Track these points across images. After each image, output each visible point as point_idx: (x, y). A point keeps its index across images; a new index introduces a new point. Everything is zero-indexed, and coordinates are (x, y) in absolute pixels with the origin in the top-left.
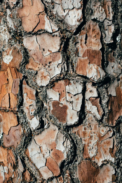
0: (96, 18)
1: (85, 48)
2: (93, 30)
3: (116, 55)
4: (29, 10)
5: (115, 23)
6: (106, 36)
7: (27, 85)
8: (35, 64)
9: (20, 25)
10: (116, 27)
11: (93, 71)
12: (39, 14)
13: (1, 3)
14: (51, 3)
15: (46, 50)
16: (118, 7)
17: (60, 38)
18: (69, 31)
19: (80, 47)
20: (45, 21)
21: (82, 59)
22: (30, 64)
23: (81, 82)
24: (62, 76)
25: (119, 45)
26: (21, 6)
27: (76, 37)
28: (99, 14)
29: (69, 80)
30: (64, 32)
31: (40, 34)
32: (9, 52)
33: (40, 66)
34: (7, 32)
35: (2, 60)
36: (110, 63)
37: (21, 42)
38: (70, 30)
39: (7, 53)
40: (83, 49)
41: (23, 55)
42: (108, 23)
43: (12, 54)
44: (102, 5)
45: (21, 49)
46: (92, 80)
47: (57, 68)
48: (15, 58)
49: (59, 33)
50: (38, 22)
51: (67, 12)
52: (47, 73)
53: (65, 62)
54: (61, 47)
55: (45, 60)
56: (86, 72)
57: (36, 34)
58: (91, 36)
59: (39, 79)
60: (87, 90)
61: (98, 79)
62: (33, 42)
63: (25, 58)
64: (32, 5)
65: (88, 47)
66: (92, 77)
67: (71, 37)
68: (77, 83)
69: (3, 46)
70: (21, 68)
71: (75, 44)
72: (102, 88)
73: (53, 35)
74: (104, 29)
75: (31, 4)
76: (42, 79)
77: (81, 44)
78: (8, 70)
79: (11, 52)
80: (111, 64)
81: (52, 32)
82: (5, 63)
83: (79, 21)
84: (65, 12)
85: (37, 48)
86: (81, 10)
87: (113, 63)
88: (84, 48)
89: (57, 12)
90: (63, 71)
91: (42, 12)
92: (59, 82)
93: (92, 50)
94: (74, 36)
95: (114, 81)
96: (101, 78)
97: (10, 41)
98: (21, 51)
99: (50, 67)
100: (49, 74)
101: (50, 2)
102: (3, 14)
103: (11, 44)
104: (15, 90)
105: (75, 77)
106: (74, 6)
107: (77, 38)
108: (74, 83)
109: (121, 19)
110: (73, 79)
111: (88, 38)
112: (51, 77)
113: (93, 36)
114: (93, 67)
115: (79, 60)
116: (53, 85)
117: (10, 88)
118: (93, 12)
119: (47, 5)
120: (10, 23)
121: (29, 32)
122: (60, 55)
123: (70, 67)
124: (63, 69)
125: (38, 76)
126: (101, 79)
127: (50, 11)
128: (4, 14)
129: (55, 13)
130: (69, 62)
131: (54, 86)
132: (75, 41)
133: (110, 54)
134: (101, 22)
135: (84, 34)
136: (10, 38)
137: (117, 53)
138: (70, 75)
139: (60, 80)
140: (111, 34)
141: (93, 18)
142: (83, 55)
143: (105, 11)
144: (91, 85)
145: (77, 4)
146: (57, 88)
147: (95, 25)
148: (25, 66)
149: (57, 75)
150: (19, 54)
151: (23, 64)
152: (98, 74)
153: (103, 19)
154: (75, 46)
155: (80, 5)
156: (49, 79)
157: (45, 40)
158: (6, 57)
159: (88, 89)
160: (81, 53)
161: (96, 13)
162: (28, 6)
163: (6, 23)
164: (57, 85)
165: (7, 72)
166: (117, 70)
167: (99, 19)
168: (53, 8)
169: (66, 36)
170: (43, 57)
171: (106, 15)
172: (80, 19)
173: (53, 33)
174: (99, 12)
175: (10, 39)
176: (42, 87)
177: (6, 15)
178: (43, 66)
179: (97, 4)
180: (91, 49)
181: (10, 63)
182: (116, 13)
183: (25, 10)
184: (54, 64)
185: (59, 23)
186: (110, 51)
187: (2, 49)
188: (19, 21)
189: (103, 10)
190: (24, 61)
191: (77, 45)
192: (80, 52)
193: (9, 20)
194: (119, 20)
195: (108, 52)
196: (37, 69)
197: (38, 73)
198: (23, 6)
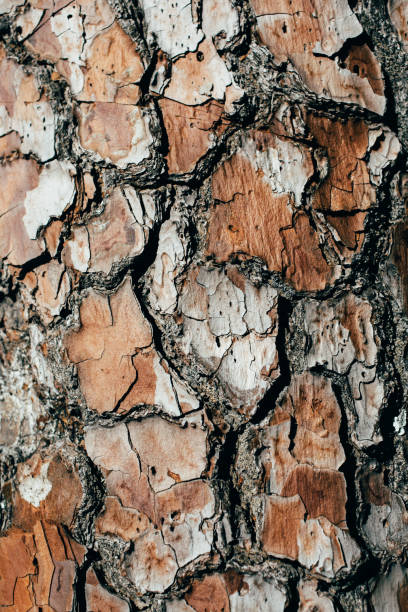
0: (322, 364)
1: (292, 466)
2: (316, 404)
3: (393, 480)
4: (101, 340)
5: (386, 374)
6: (357, 421)
7: (99, 587)
8: (125, 517)
9: (75, 387)
10: (390, 388)
11: (319, 542)
12: (137, 354)
13: (12, 302)
14: (174, 318)
15: (161, 473)
16: (393, 317)
17: (206, 435)
18: (235, 409)
19: (273, 461)
20: (154, 377)
21: (282, 502)
22: (109, 515)
23: (280, 582)
24: (217, 561)
25: (403, 444)
26: (77, 325)
27: (260, 430)
28: (332, 347)
29: (241, 574)
30: (219, 412)
31: (140, 419)
32: (38, 466)
33: (142, 525)
34: (31, 393)
35: (17, 490)
36: (374, 509)
37: (76, 434)
38: (238, 407)
39: (32, 470)
40: (283, 469)
41: (84, 483)
42: (363, 374)
43: (48, 475)
44: (342, 316)
45: (78, 464)
46: (317, 573)
47: (200, 533)
48: (59, 488)
49: (203, 416)
50: (133, 381)
51: (225, 344)
52: (165, 550)
53: (226, 515)
54: (209, 464)
55: (157, 505)
56: (297, 547)
57: (125, 418)
58: (309, 424)
59: (140, 566)
60: (302, 606)
61: (337, 569)
62: (115, 446)
63: (91, 493)
64: (113, 324)
65: (299, 462)
66: (317, 565)
67: (243, 427)
68: (267, 585)
69: (18, 438)
70: (80, 526)
71: (258, 453)
72: (353, 594)
73: (183, 423)
74: (351, 396)
75: (109, 320)
76: (150, 568)
77: (277, 454)
78: (38, 528)
79: (44, 468)
80: (379, 512)
81: (178, 414)
82: (26, 502)
83: (267, 375)
84: (219, 345)
85: (133, 465)
86: (274, 339)
87: (384, 507)
88: (285, 466)
89: (195, 345)
90: (219, 544)
91: (146, 348)
92: (208, 579)
93: (314, 473)
94: (252, 426)
95: (390, 571)
96: (346, 566)
97: (42, 424)
98: (77, 470)
99: (177, 528)
100: (173, 554)
101: (170, 311)
102: (17, 338)
103: (46, 436)
104: (62, 597)
105: (261, 564)
106: (251, 327)
107: (263, 435)
108: (256, 583)
109: (405, 357)
110: (255, 573)
111: (300, 432)
112: (182, 564)
113: (314, 424)
114: (320, 530)
115: (270, 507)
116: (187, 589)
117: (43, 591)
118: (311, 341)
119: (162, 322)
120: (41, 370)
121: (104, 414)
122: (208, 491)
123: (243, 527)
124: (220, 538)
125: (137, 557)
126: (348, 569)
127: (173, 344)
128: (22, 338)
129: (186, 350)
130: (240, 513)
131: (190, 591)
132: (257, 442)
133: (375, 477)
134: (341, 375)
135: (285, 419)
136: (41, 416)
137: (396, 473)
138: (242, 557)
139: (209, 572)
140: (374, 413)
141: (312, 364)
142: (285, 489)
143: (352, 335)
144: (316, 587)
145: (258, 319)
146: (201, 600)
147: (320, 386)
148: (91, 520)
149: (201, 558)
150: (72, 477)
151: (84, 514)
152: (336, 553)
153: (346, 364)
154: (257, 460)
155: (268, 322)
156: (172, 569)
157: (159, 438)
158: (30, 481)
159: (307, 601)
160: (278, 483)
161: (321, 345)
162: (98, 326)
163: (27, 367)
164: (200, 587)
165: (34, 536)
166: (399, 530)
167: (334, 364)
168: (182, 333)
169: (225, 427)
170: (152, 494)
171: (354, 350)
172: (271, 371)
173: (183, 416)
174: (333, 340)
175: (41, 419)
176: (152, 595)
177: (30, 342)
178: (152, 526)
179: (324, 315)
180: (310, 467)
181: (43, 504)
182: (387, 338)
183: (89, 337)
184: (187, 519)
185: (202, 383)
186: (374, 471)
187: (17, 449)
188: (71, 373)
189: (346, 332)
190: (89, 505)
191: (262, 454)
192: (273, 480)
193: (37, 359)
194: (400, 363)
195: (366, 473)
196: (132, 534)
197: (136, 547)
198: (82, 326)
